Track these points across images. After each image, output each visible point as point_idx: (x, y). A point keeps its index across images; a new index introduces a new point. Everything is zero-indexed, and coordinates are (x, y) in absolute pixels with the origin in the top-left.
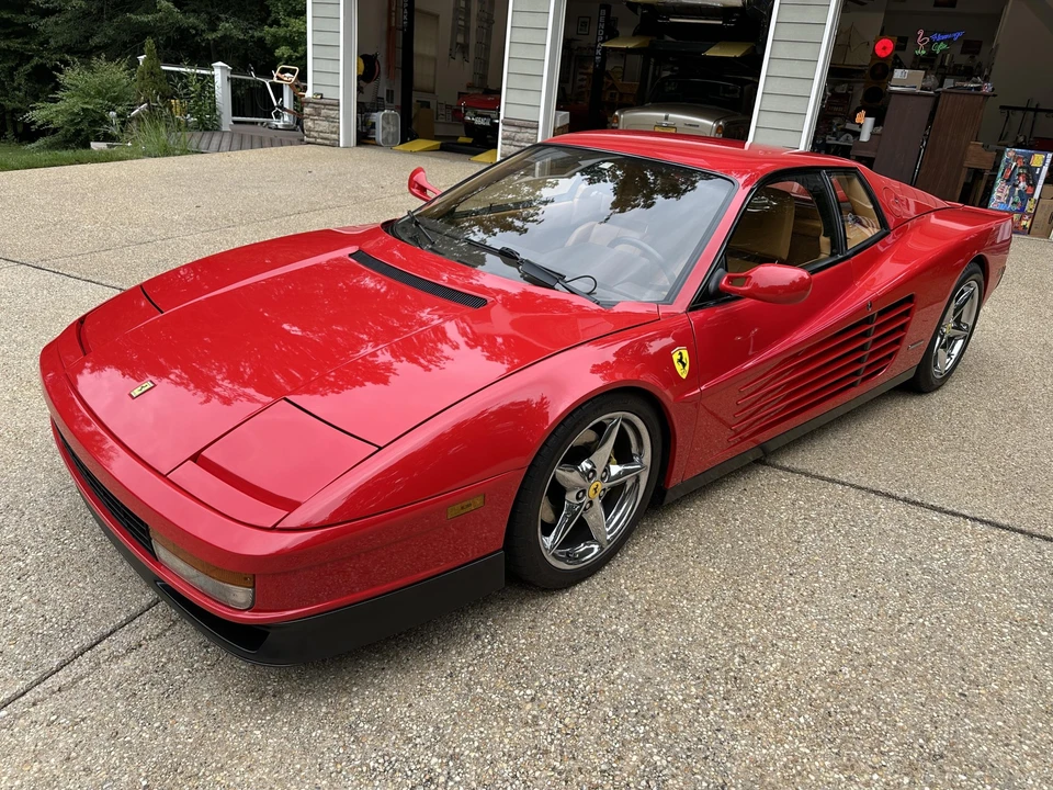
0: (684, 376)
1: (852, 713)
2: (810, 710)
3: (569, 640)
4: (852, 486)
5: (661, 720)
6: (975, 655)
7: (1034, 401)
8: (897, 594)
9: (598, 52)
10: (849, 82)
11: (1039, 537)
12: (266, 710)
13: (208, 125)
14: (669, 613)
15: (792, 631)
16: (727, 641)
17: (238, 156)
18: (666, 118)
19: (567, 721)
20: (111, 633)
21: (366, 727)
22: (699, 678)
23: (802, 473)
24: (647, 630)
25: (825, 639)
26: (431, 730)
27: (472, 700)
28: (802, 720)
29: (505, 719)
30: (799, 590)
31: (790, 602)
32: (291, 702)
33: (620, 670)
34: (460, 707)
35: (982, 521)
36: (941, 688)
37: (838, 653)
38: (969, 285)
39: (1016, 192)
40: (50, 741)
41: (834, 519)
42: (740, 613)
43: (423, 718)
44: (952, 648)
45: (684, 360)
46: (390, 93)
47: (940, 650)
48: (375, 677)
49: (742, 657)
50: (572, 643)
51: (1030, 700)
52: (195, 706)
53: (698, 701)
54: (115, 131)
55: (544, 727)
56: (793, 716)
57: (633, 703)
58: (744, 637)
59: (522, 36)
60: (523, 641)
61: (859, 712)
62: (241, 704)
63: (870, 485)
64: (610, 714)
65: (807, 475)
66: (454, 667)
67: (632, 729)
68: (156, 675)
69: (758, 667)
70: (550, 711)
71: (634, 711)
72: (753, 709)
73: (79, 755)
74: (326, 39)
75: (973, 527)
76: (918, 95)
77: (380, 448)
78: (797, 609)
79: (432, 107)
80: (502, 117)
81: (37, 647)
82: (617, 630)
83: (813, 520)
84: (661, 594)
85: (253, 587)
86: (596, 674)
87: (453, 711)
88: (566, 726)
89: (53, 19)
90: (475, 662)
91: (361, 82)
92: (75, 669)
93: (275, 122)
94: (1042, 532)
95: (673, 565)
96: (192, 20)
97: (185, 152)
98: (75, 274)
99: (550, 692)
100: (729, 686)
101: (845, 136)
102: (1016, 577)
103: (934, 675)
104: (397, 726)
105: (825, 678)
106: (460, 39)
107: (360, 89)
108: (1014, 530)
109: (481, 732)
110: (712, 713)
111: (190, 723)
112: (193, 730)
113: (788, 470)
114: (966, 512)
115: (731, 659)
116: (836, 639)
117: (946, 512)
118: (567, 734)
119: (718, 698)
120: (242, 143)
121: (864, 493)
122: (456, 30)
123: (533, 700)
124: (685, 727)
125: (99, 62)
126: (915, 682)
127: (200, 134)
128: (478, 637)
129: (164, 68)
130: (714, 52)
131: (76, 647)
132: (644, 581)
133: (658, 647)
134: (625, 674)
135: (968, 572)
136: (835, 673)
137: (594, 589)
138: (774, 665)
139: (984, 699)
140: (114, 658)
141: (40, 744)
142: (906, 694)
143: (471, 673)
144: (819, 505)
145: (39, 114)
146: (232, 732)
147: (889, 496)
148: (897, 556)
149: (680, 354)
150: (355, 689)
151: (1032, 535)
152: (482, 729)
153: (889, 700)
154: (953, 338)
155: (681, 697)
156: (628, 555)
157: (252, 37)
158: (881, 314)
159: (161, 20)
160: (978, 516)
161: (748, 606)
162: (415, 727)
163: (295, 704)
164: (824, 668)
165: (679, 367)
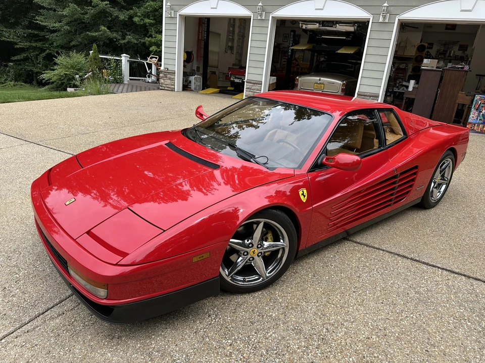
0: (304, 201)
1: (375, 357)
2: (355, 355)
3: (250, 319)
4: (387, 251)
5: (287, 357)
6: (435, 333)
7: (479, 214)
8: (402, 303)
9: (290, 51)
10: (406, 63)
11: (473, 278)
12: (114, 344)
13: (118, 81)
14: (296, 308)
15: (352, 318)
16: (321, 322)
17: (130, 95)
18: (320, 80)
19: (245, 355)
20: (52, 307)
21: (156, 354)
22: (306, 338)
23: (365, 245)
24: (285, 315)
25: (366, 322)
26: (184, 356)
27: (204, 344)
28: (351, 359)
29: (217, 353)
30: (357, 299)
31: (352, 304)
32: (125, 341)
33: (271, 333)
34: (198, 347)
35: (446, 270)
36: (417, 347)
37: (371, 329)
38: (447, 161)
39: (481, 115)
40: (21, 354)
41: (377, 267)
42: (329, 309)
43: (181, 351)
44: (425, 329)
45: (304, 194)
46: (198, 68)
47: (419, 330)
48: (163, 331)
49: (327, 329)
50: (251, 320)
51: (458, 355)
52: (84, 341)
53: (304, 349)
54: (78, 83)
55: (234, 357)
56: (347, 357)
57: (275, 348)
58: (329, 320)
59: (255, 44)
60: (229, 318)
61: (378, 357)
62: (103, 341)
63: (396, 251)
64: (264, 353)
65: (367, 246)
66: (197, 329)
67: (273, 360)
68: (69, 327)
69: (334, 334)
70: (238, 350)
71: (275, 352)
72: (329, 353)
73: (33, 361)
74: (170, 44)
75: (442, 272)
76: (435, 70)
77: (164, 231)
78: (355, 308)
79: (216, 73)
80: (246, 79)
81: (20, 312)
82: (272, 315)
83: (367, 267)
84: (294, 299)
85: (107, 289)
86: (260, 334)
87: (195, 348)
88: (244, 357)
89: (56, 34)
90: (207, 327)
91: (185, 63)
92: (35, 323)
93: (148, 79)
94: (474, 276)
95: (301, 286)
96: (115, 35)
97: (107, 93)
98: (54, 148)
99: (239, 342)
100: (320, 342)
101: (402, 88)
102: (459, 296)
103: (414, 341)
104: (169, 354)
105: (364, 341)
106: (230, 44)
107: (184, 66)
108: (461, 275)
109: (206, 359)
110: (310, 354)
111: (81, 349)
112: (82, 352)
113: (359, 243)
114: (439, 265)
115: (322, 330)
116: (371, 323)
117: (430, 265)
118: (244, 361)
119: (314, 347)
120: (133, 89)
121: (392, 255)
122: (228, 40)
123: (231, 345)
124: (297, 360)
125: (74, 54)
126: (405, 344)
127: (115, 85)
128: (209, 316)
129: (100, 56)
130: (342, 51)
131: (36, 313)
132: (287, 293)
133: (290, 323)
134: (273, 335)
135: (437, 293)
136: (369, 338)
137: (264, 296)
138: (341, 334)
139: (437, 353)
140: (52, 318)
141: (17, 355)
142: (400, 349)
143: (205, 332)
144: (371, 260)
145: (46, 76)
146: (98, 353)
147: (404, 257)
148: (404, 285)
149: (303, 191)
150: (153, 337)
151: (469, 277)
152: (207, 357)
153: (392, 352)
154: (441, 184)
155: (297, 347)
156: (281, 280)
157: (141, 42)
158: (402, 174)
159: (101, 35)
160: (445, 267)
161: (332, 306)
162: (177, 355)
163: (127, 342)
164: (364, 336)
165: (302, 197)
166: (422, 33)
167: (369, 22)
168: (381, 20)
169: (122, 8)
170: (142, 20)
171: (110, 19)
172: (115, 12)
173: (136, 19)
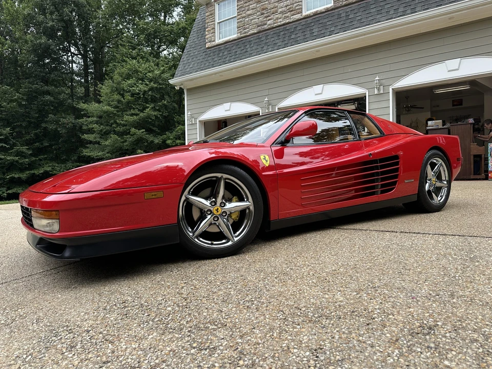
0: (267, 165)
1: (338, 279)
2: (316, 279)
4: (375, 230)
5: (241, 284)
6: (413, 263)
8: (381, 252)
11: (468, 236)
12: (67, 291)
14: (263, 261)
15: (321, 262)
16: (287, 266)
19: (197, 286)
20: (20, 278)
21: (106, 293)
22: (266, 274)
24: (250, 265)
25: (336, 263)
27: (157, 285)
28: (310, 281)
29: (169, 288)
30: (331, 253)
32: (79, 289)
33: (231, 274)
34: (151, 286)
35: (439, 234)
36: (389, 271)
37: (340, 266)
38: (437, 160)
42: (298, 259)
44: (402, 262)
45: (266, 159)
48: (120, 282)
49: (291, 269)
50: (213, 270)
52: (39, 291)
53: (262, 279)
55: (186, 288)
56: (306, 281)
58: (296, 264)
60: (191, 271)
61: (341, 278)
62: (58, 290)
63: (385, 230)
64: (218, 284)
66: (155, 278)
67: (226, 286)
68: (30, 286)
69: (297, 270)
70: (191, 285)
71: (230, 282)
72: (288, 280)
75: (433, 236)
78: (327, 257)
82: (236, 266)
85: (59, 219)
86: (219, 276)
87: (147, 287)
90: (166, 277)
95: (274, 251)
99: (194, 281)
100: (280, 275)
102: (448, 245)
103: (387, 268)
104: (120, 292)
105: (329, 272)
108: (455, 235)
110: (267, 281)
111: (34, 295)
114: (431, 233)
115: (286, 269)
116: (342, 263)
117: (421, 233)
119: (272, 278)
121: (380, 232)
123: (185, 283)
126: (376, 271)
128: (171, 271)
132: (257, 255)
133: (253, 268)
135: (422, 245)
136: (335, 270)
137: (233, 258)
138: (306, 270)
139: (411, 273)
140: (17, 283)
142: (369, 274)
143: (162, 279)
144: (355, 235)
146: (49, 296)
147: (393, 232)
148: (386, 243)
149: (264, 156)
150: (109, 285)
151: (464, 236)
152: (157, 290)
153: (359, 275)
155: (255, 278)
161: (303, 258)
162: (127, 292)
163: (81, 289)
165: (264, 161)
166: (430, 113)
167: (365, 96)
168: (376, 92)
169: (156, 134)
170: (174, 141)
171: (146, 144)
172: (150, 138)
173: (169, 142)
